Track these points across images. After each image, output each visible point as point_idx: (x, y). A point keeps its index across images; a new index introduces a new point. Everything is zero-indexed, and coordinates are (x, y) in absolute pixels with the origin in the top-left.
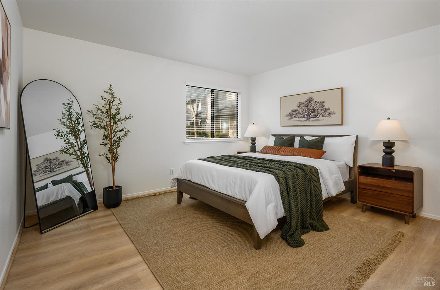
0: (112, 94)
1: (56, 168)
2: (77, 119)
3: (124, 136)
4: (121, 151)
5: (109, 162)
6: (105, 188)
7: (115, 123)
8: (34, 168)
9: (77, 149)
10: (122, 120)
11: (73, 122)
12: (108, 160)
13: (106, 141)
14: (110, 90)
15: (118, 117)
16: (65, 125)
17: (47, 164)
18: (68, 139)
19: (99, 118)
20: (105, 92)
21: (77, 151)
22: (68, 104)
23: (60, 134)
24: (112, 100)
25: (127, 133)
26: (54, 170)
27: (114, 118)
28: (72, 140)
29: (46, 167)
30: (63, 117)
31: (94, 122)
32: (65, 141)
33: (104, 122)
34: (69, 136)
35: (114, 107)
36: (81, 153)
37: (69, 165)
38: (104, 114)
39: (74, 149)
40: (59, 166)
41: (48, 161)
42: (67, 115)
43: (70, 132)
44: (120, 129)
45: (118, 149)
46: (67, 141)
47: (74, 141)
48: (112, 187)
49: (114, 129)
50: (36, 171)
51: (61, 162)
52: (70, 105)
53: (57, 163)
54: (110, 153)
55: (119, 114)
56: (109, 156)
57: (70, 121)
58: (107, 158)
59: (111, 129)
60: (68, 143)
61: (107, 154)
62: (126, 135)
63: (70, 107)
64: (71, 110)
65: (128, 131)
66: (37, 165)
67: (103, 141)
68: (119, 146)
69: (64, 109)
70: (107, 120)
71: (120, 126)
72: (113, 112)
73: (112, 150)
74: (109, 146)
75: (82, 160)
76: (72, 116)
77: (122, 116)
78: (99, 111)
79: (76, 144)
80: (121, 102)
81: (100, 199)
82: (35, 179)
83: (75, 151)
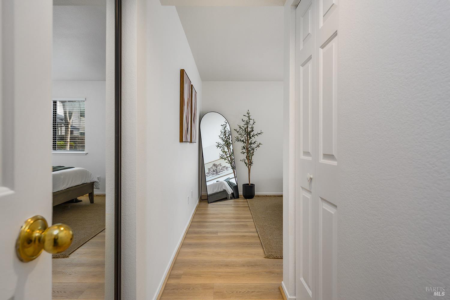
0: (249, 117)
1: (219, 172)
2: (229, 136)
3: (257, 148)
4: (254, 159)
5: (247, 166)
6: (244, 184)
7: (250, 138)
8: (207, 171)
9: (228, 155)
10: (255, 136)
11: (227, 137)
12: (246, 163)
13: (244, 151)
14: (248, 114)
15: (252, 134)
16: (223, 139)
17: (214, 168)
18: (224, 149)
19: (241, 134)
20: (244, 116)
21: (229, 157)
22: (224, 125)
23: (219, 146)
24: (249, 121)
25: (259, 145)
26: (219, 173)
27: (249, 134)
28: (226, 150)
29: (214, 170)
30: (222, 134)
31: (238, 137)
32: (222, 150)
33: (244, 137)
34: (224, 147)
35: (250, 126)
36: (231, 158)
37: (227, 170)
38: (244, 132)
39: (226, 155)
40: (222, 171)
41: (215, 166)
42: (223, 132)
43: (225, 144)
44: (253, 142)
45: (253, 156)
46: (223, 150)
47: (227, 150)
48: (248, 184)
49: (249, 142)
50: (208, 173)
51: (223, 167)
52: (225, 126)
53: (221, 168)
54: (247, 159)
55: (253, 131)
56: (246, 161)
57: (225, 136)
58: (245, 162)
59: (248, 142)
60: (224, 152)
61: (245, 160)
62: (258, 146)
63: (225, 127)
64: (226, 129)
65: (260, 144)
66: (208, 169)
67: (242, 150)
68: (253, 155)
69: (221, 128)
70: (245, 135)
71: (253, 140)
72: (249, 130)
73: (248, 157)
74: (246, 154)
75: (231, 163)
76: (226, 133)
77: (255, 132)
78: (241, 130)
79: (228, 152)
80: (255, 122)
81: (241, 193)
82: (207, 179)
83: (227, 157)
